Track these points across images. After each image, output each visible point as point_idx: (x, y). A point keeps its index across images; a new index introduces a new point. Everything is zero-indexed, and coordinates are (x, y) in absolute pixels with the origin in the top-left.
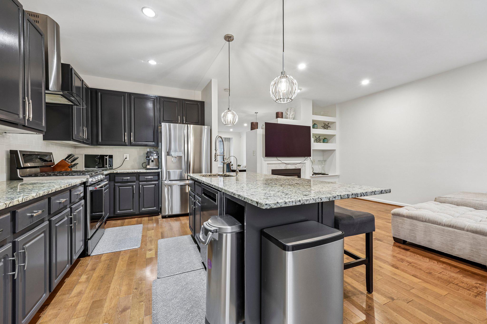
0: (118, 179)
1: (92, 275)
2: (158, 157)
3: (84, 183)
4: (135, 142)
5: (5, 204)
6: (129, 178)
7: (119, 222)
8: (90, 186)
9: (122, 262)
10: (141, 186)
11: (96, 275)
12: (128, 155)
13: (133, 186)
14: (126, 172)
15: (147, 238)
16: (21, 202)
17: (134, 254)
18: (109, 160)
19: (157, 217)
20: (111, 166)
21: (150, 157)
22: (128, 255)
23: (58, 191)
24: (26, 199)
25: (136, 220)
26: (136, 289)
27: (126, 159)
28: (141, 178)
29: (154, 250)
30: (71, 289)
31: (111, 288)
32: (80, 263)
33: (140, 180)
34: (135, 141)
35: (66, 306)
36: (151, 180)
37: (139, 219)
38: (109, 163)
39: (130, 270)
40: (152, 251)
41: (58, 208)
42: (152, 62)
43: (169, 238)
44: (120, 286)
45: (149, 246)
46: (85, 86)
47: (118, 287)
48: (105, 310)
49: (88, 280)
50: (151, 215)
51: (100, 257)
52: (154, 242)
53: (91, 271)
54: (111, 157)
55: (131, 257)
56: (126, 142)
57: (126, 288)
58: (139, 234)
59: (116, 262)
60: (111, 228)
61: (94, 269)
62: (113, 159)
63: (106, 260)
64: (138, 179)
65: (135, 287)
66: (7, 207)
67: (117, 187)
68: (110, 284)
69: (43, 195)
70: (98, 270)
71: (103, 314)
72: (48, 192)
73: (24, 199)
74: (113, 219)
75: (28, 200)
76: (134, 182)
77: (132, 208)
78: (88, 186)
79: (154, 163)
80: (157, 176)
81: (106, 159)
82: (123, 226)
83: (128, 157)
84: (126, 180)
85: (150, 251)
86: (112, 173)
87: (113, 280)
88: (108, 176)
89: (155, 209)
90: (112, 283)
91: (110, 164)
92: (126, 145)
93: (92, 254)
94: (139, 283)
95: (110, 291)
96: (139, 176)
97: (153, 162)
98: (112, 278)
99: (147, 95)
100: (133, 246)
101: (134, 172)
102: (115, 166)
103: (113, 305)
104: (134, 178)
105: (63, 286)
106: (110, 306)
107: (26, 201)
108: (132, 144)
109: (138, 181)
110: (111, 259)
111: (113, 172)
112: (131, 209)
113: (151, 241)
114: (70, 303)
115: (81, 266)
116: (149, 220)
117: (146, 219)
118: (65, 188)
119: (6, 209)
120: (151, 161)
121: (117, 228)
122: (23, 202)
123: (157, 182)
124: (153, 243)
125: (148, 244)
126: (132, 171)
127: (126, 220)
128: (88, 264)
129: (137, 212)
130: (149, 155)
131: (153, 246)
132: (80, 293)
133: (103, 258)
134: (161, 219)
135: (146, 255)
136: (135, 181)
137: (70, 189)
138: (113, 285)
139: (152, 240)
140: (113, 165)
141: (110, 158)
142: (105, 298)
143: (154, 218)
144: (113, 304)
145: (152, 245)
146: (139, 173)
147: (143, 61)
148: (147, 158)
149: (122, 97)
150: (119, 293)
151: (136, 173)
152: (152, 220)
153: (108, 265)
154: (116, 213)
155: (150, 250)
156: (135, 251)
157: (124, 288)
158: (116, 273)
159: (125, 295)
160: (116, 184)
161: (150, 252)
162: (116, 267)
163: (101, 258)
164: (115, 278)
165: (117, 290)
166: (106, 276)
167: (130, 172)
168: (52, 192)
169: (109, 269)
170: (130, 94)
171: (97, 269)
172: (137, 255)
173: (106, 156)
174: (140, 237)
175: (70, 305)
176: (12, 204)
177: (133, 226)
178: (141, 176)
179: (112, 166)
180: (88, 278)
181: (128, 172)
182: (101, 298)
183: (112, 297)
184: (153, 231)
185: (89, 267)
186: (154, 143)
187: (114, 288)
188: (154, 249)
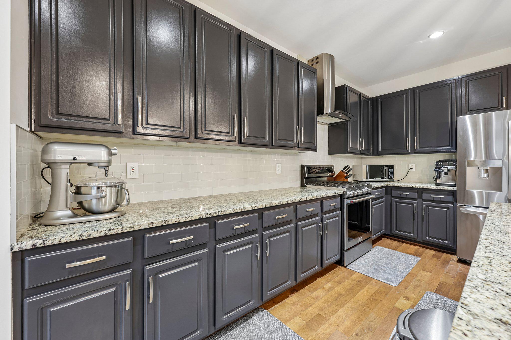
0: (394, 193)
1: (335, 288)
2: (456, 167)
3: (342, 196)
4: (421, 149)
5: (252, 207)
6: (408, 194)
7: (395, 243)
8: (347, 198)
9: (366, 292)
10: (424, 206)
11: (338, 289)
12: (414, 165)
13: (413, 205)
14: (404, 186)
15: (414, 280)
16: (265, 207)
17: (385, 290)
18: (389, 171)
19: (451, 256)
20: (391, 178)
21: (441, 168)
22: (377, 288)
23: (303, 201)
24: (269, 205)
25: (416, 249)
26: (357, 335)
27: (411, 170)
28: (425, 196)
29: (412, 302)
30: (315, 290)
31: (338, 313)
32: (335, 270)
33: (424, 198)
34: (420, 147)
35: (303, 302)
36: (441, 201)
37: (422, 249)
38: (389, 174)
39: (367, 307)
40: (408, 301)
41: (305, 215)
42: (436, 35)
43: (446, 299)
44: (346, 317)
45: (409, 292)
46: (363, 99)
47: (344, 317)
48: (319, 331)
49: (330, 289)
50: (442, 250)
51: (352, 273)
52: (419, 291)
53: (337, 283)
54: (391, 167)
55: (378, 292)
56: (408, 149)
57: (350, 325)
58: (406, 269)
59: (362, 288)
60: (381, 247)
61: (340, 283)
62: (393, 170)
63: (355, 280)
64: (420, 196)
65: (357, 331)
66: (253, 209)
67: (395, 203)
68: (341, 307)
69: (286, 203)
70: (341, 286)
71: (316, 333)
72: (291, 201)
73: (267, 205)
74: (391, 238)
75: (271, 206)
76: (415, 199)
77: (412, 232)
78: (344, 198)
79: (450, 176)
80: (452, 196)
81: (386, 169)
82: (395, 250)
83: (414, 168)
84: (405, 196)
85: (405, 300)
86: (388, 185)
87: (346, 306)
88: (384, 189)
89: (447, 243)
90: (343, 308)
91: (390, 176)
92: (409, 153)
93: (348, 267)
94: (365, 330)
95: (335, 315)
96: (422, 193)
97: (447, 175)
98: (346, 303)
99: (444, 81)
100: (389, 281)
101: (414, 187)
102: (396, 177)
103: (327, 332)
104: (415, 195)
105: (313, 283)
106: (325, 330)
107: (269, 206)
108: (416, 151)
109: (421, 200)
110: (359, 282)
111: (390, 184)
112: (410, 233)
113: (416, 287)
114: (307, 301)
115: (334, 273)
116: (434, 256)
117: (431, 252)
118: (312, 198)
119: (252, 210)
120: (443, 174)
121: (388, 250)
122: (266, 207)
123: (452, 205)
124: (417, 291)
125: (410, 288)
126: (413, 185)
127: (404, 245)
128: (340, 274)
129: (419, 240)
130: (440, 164)
131: (414, 296)
132: (317, 298)
133: (354, 276)
134: (456, 262)
135: (397, 301)
136: (417, 199)
137: (321, 200)
138: (342, 312)
139: (419, 286)
140: (393, 176)
141: (390, 169)
142: (328, 318)
143: (444, 255)
144: (329, 330)
145: (413, 293)
146: (421, 188)
147: (421, 42)
148: (436, 170)
149: (404, 97)
150: (340, 325)
151: (417, 188)
152: (439, 258)
153: (353, 287)
154: (393, 233)
155: (407, 298)
156: (388, 288)
157: (347, 323)
158: (352, 300)
159: (344, 331)
160: (392, 199)
161: (405, 302)
162: (357, 294)
163: (352, 275)
164: (349, 305)
165: (341, 319)
166: (344, 297)
167: (409, 187)
168: (295, 201)
169: (350, 292)
170: (413, 90)
171: (342, 284)
172: (387, 295)
173: (386, 166)
174: (406, 274)
175: (306, 302)
176: (257, 207)
177: (407, 255)
178: (424, 193)
179: (393, 178)
180: (330, 288)
181: (407, 186)
182: (325, 316)
183: (333, 322)
184: (430, 274)
185: (337, 279)
186: (450, 147)
187: (341, 315)
188: (413, 299)
